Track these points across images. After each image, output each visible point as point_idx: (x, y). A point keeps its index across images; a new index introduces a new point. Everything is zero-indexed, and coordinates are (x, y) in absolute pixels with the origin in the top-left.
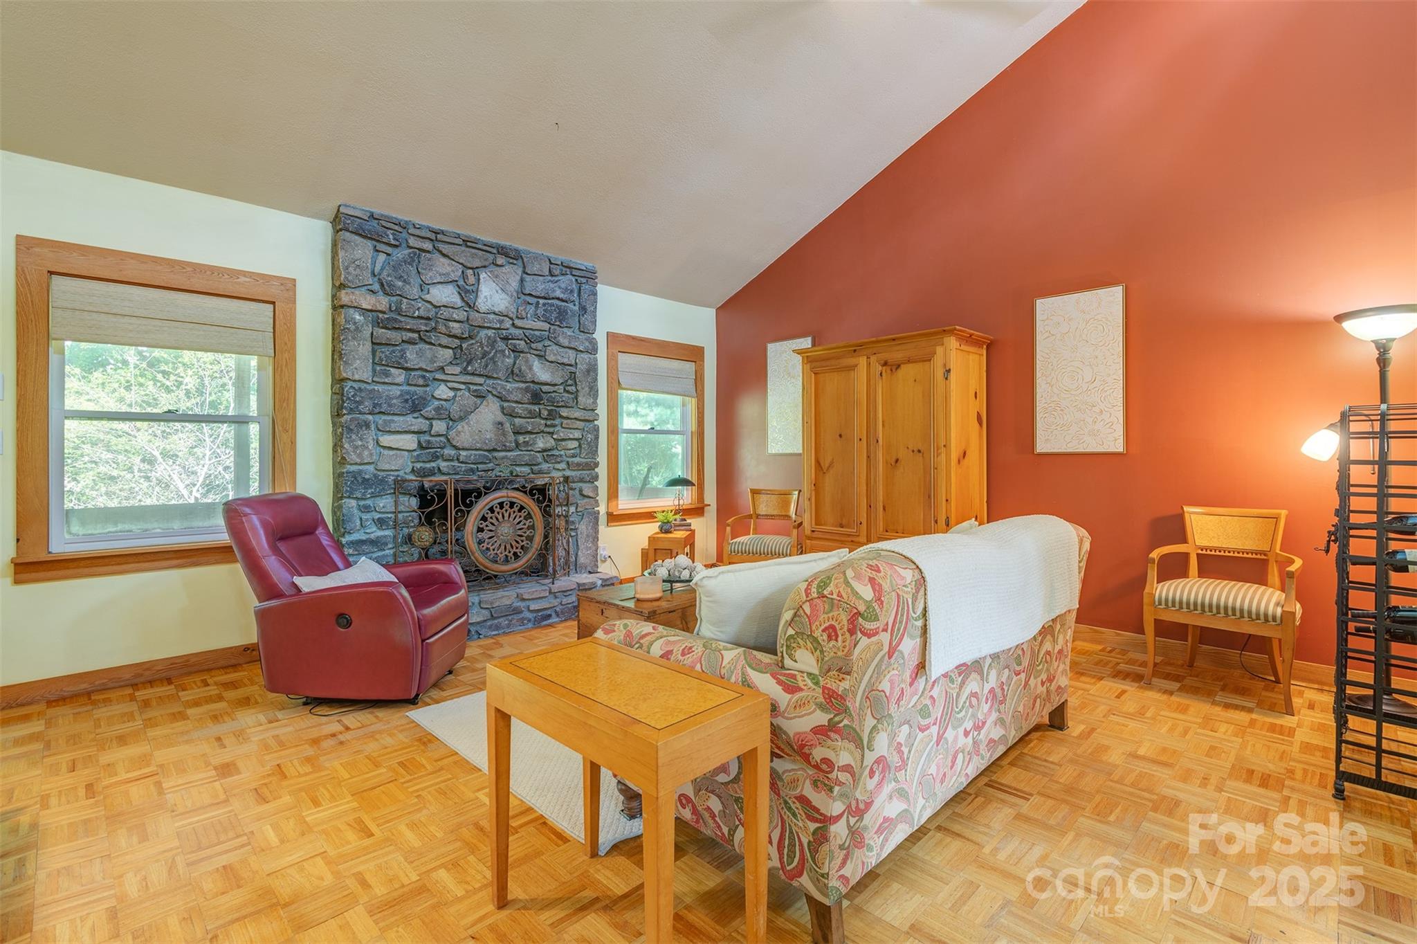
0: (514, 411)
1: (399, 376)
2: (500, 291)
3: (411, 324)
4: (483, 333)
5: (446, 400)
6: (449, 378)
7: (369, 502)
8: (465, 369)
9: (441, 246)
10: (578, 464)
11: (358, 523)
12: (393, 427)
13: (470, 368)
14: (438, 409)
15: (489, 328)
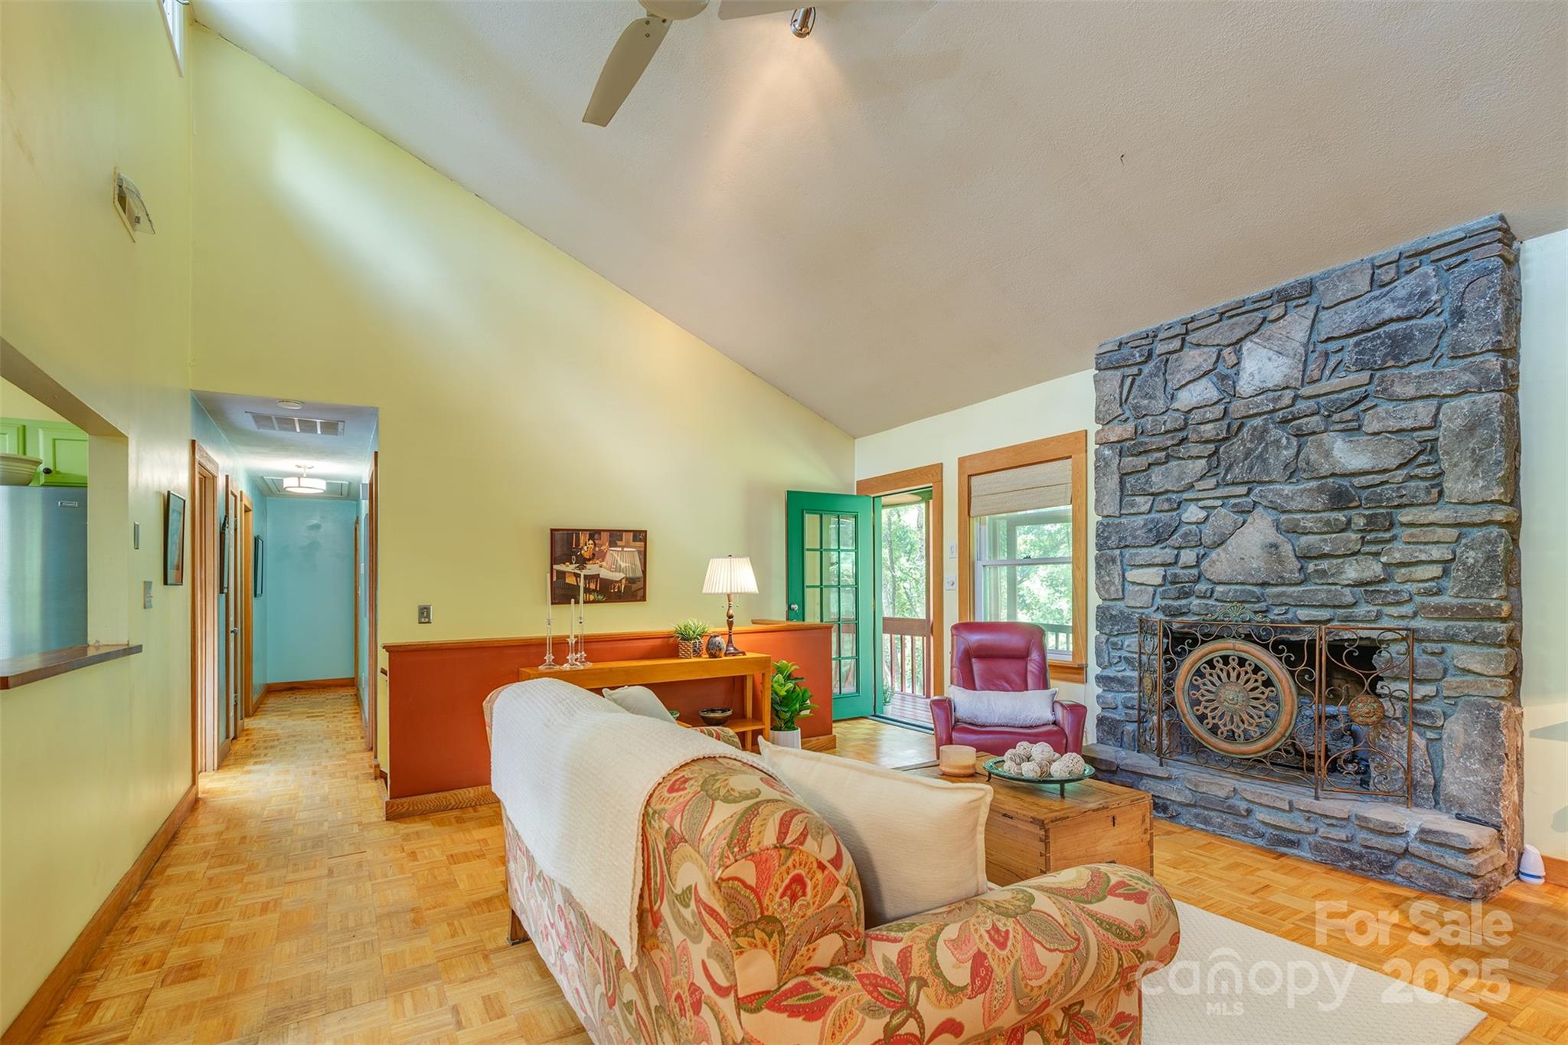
0: (1297, 525)
1: (1143, 503)
2: (1274, 357)
3: (1157, 442)
4: (1248, 426)
5: (1197, 524)
6: (1200, 495)
8: (1223, 480)
9: (1192, 336)
10: (1437, 608)
12: (1138, 561)
13: (1229, 477)
14: (1185, 536)
15: (1256, 415)
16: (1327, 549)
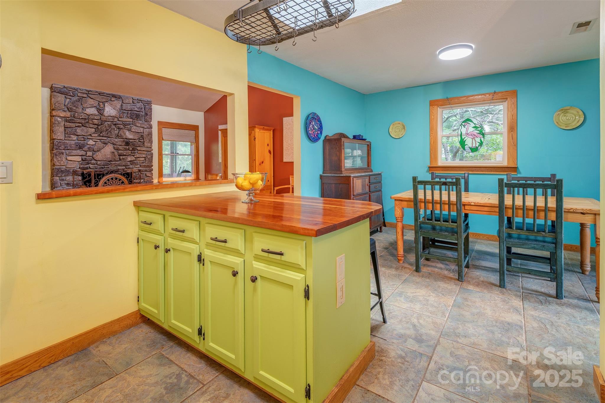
0: (118, 148)
1: (74, 137)
2: (113, 109)
3: (79, 121)
4: (106, 123)
5: (92, 145)
6: (93, 138)
7: (63, 178)
8: (99, 135)
9: (90, 95)
10: (144, 166)
11: (60, 184)
12: (72, 154)
13: (101, 134)
14: (89, 148)
15: (108, 121)
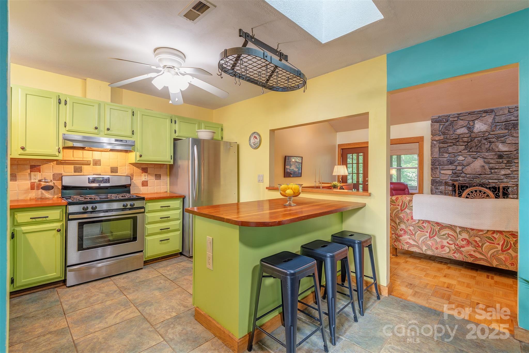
0: (489, 162)
1: (446, 155)
2: (483, 125)
3: (450, 141)
4: (476, 139)
5: (462, 160)
6: (463, 154)
7: (437, 187)
8: (469, 151)
9: (460, 118)
11: (434, 192)
12: (444, 169)
13: (471, 150)
14: (458, 163)
15: (479, 137)
16: (497, 167)
